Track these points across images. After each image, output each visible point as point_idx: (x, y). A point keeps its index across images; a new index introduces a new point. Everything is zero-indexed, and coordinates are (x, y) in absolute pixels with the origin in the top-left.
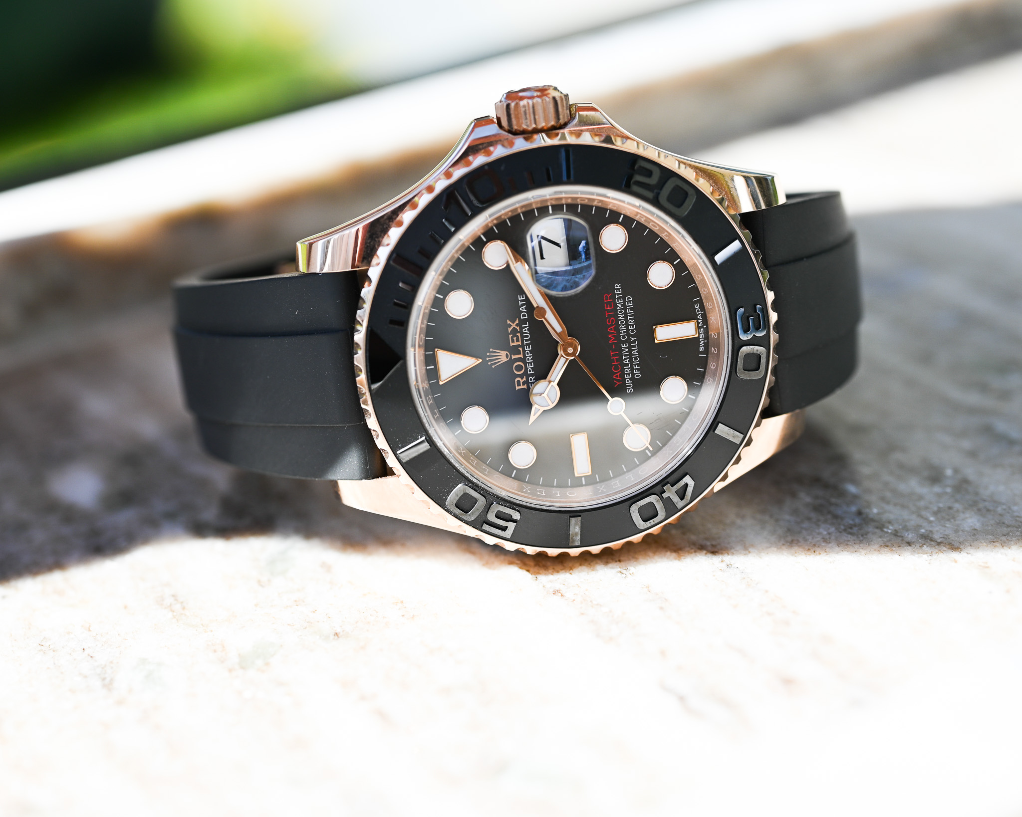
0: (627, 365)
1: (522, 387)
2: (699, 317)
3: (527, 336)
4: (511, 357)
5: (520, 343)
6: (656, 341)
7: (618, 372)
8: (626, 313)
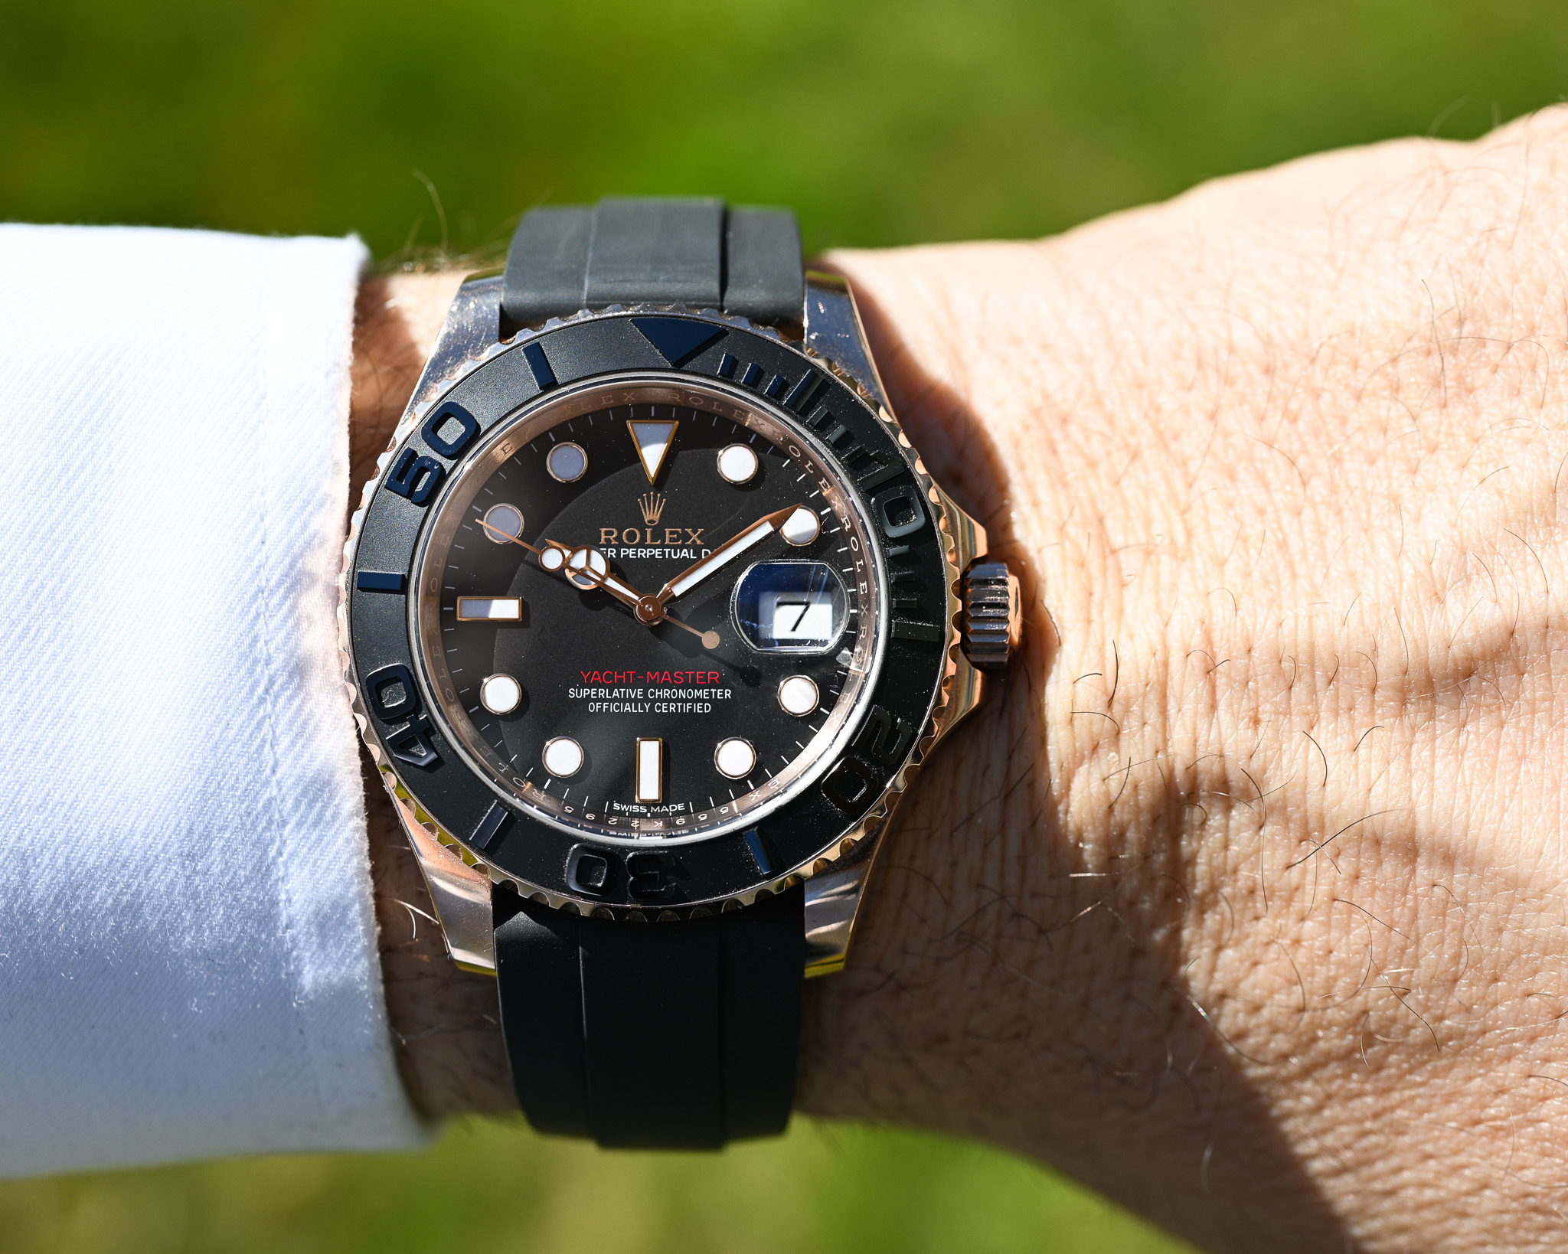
0: (611, 694)
1: (603, 537)
2: (665, 809)
6: (638, 738)
7: (601, 678)
8: (686, 701)
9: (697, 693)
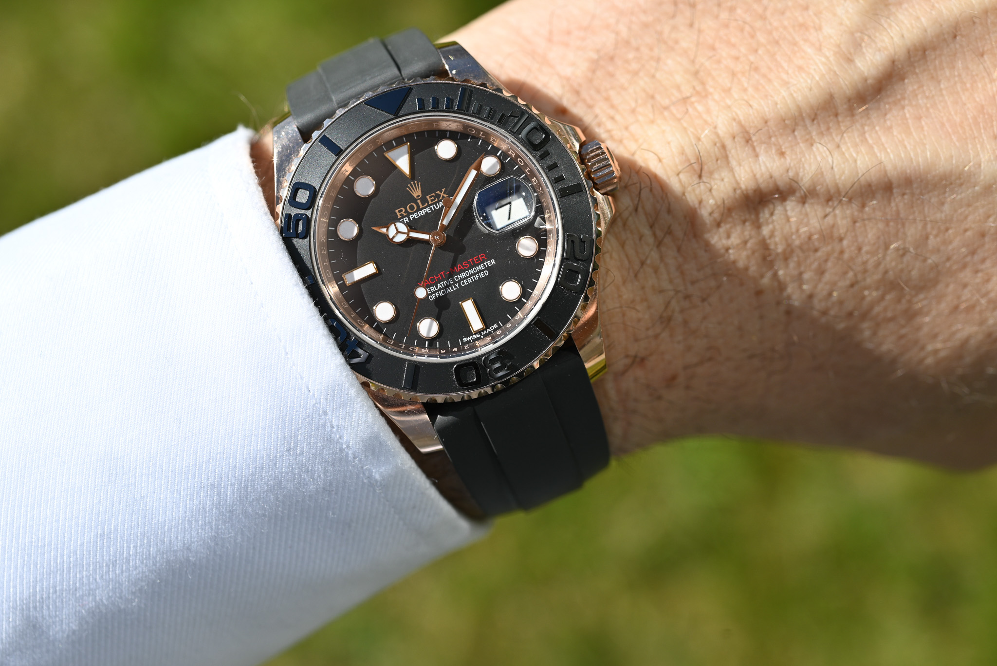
0: (437, 288)
1: (398, 214)
2: (488, 330)
3: (437, 207)
4: (419, 199)
5: (430, 203)
6: (460, 303)
7: (429, 282)
8: (475, 274)
9: (478, 268)
